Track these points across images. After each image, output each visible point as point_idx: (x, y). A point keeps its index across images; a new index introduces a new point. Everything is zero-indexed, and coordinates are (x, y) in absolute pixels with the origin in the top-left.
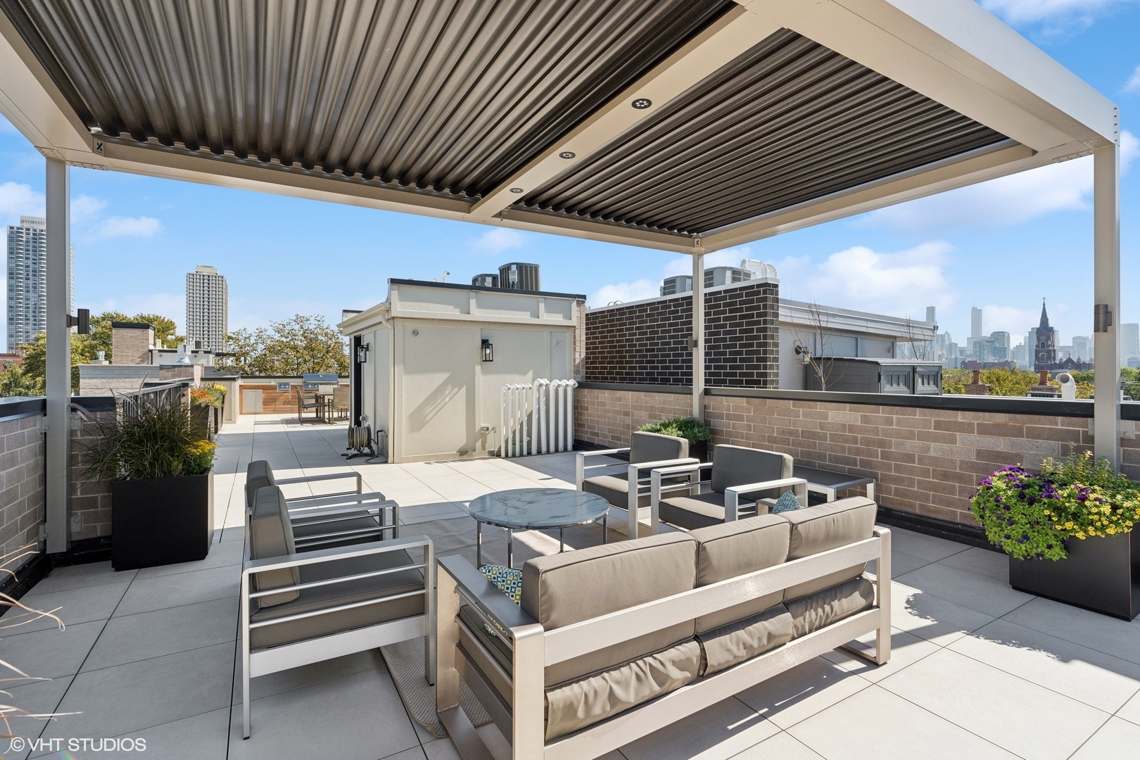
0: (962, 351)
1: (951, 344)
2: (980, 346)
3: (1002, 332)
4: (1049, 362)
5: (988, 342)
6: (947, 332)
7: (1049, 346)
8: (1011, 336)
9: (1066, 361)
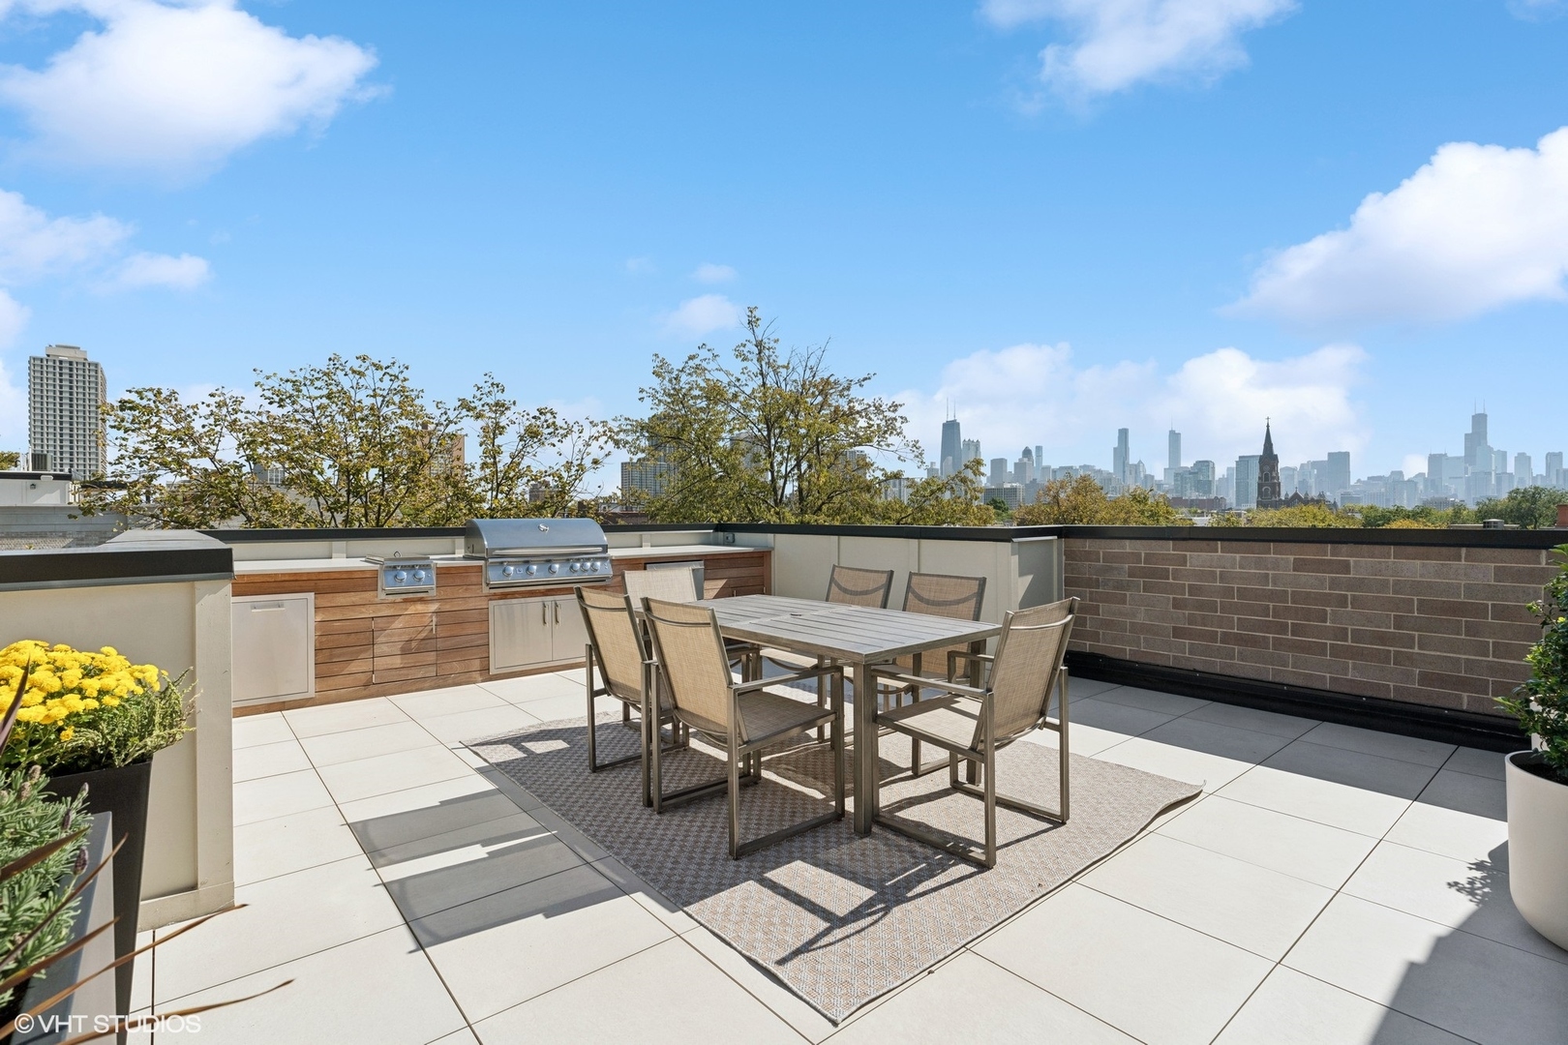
0: (1159, 485)
1: (1146, 476)
2: (1182, 479)
3: (1207, 462)
4: (1274, 499)
5: (1190, 473)
6: (1140, 462)
7: (1273, 478)
8: (1216, 466)
9: (1293, 497)
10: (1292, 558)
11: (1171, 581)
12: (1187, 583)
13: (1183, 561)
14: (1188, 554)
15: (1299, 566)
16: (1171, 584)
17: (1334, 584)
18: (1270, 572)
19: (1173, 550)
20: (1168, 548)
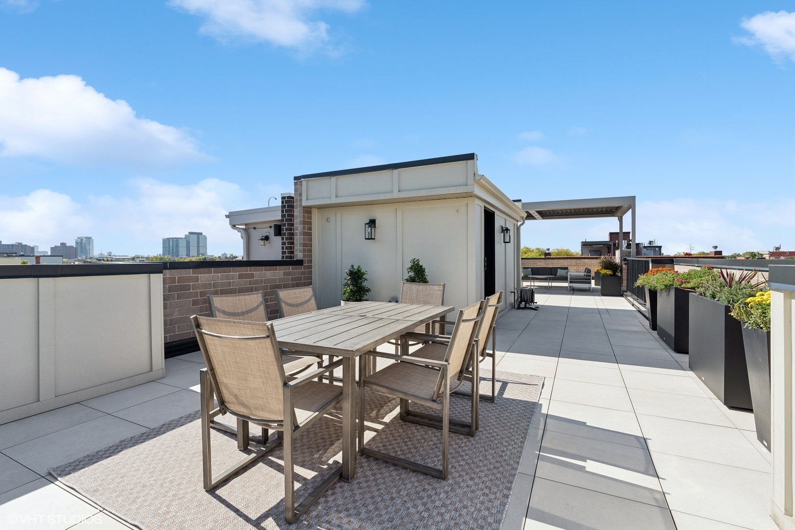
10: (238, 273)
11: (191, 291)
12: (199, 291)
13: (197, 279)
14: (199, 275)
15: (241, 277)
16: (192, 292)
17: (250, 283)
18: (231, 281)
19: (193, 274)
20: (189, 273)
